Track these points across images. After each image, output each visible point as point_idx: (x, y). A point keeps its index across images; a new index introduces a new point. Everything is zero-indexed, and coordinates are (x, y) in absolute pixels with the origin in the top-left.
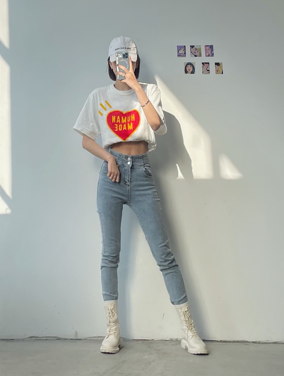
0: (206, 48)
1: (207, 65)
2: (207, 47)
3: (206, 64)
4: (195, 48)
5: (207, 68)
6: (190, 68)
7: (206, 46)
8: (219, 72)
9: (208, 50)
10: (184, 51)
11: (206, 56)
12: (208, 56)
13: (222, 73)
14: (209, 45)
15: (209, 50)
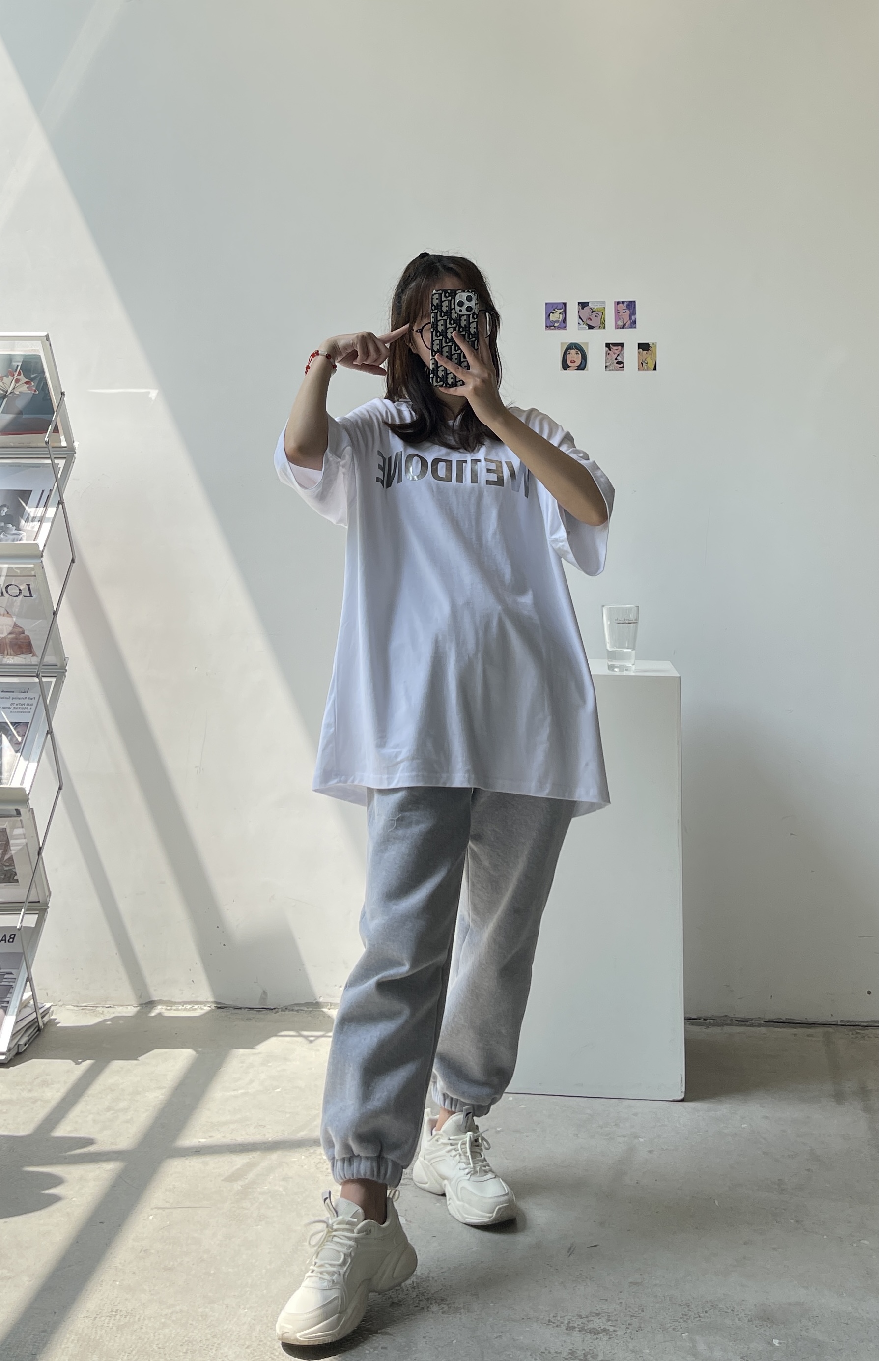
0: (618, 309)
1: (617, 350)
2: (621, 305)
3: (616, 348)
4: (591, 309)
5: (617, 356)
6: (574, 355)
7: (618, 303)
8: (647, 367)
9: (621, 313)
10: (561, 316)
11: (617, 327)
12: (623, 328)
13: (655, 369)
14: (626, 301)
15: (624, 312)
